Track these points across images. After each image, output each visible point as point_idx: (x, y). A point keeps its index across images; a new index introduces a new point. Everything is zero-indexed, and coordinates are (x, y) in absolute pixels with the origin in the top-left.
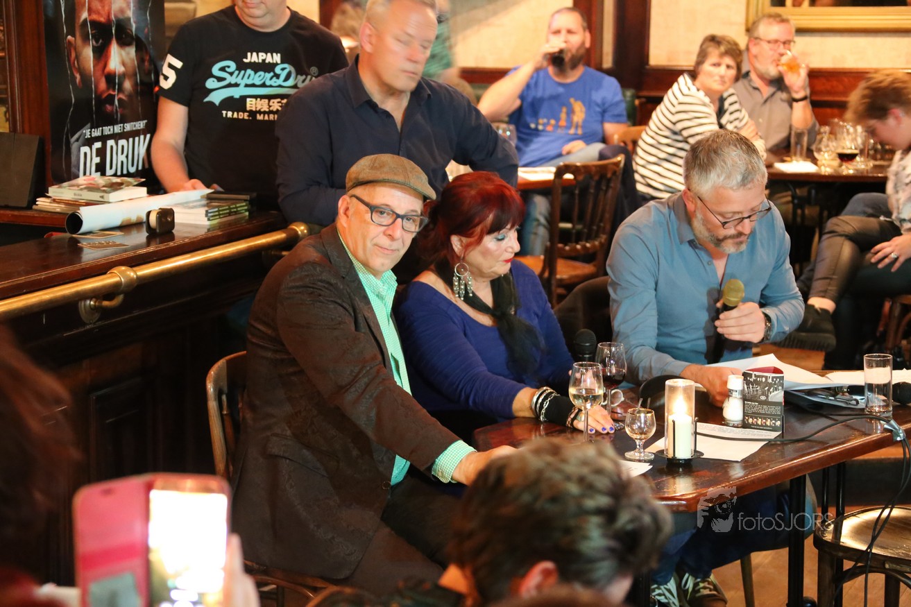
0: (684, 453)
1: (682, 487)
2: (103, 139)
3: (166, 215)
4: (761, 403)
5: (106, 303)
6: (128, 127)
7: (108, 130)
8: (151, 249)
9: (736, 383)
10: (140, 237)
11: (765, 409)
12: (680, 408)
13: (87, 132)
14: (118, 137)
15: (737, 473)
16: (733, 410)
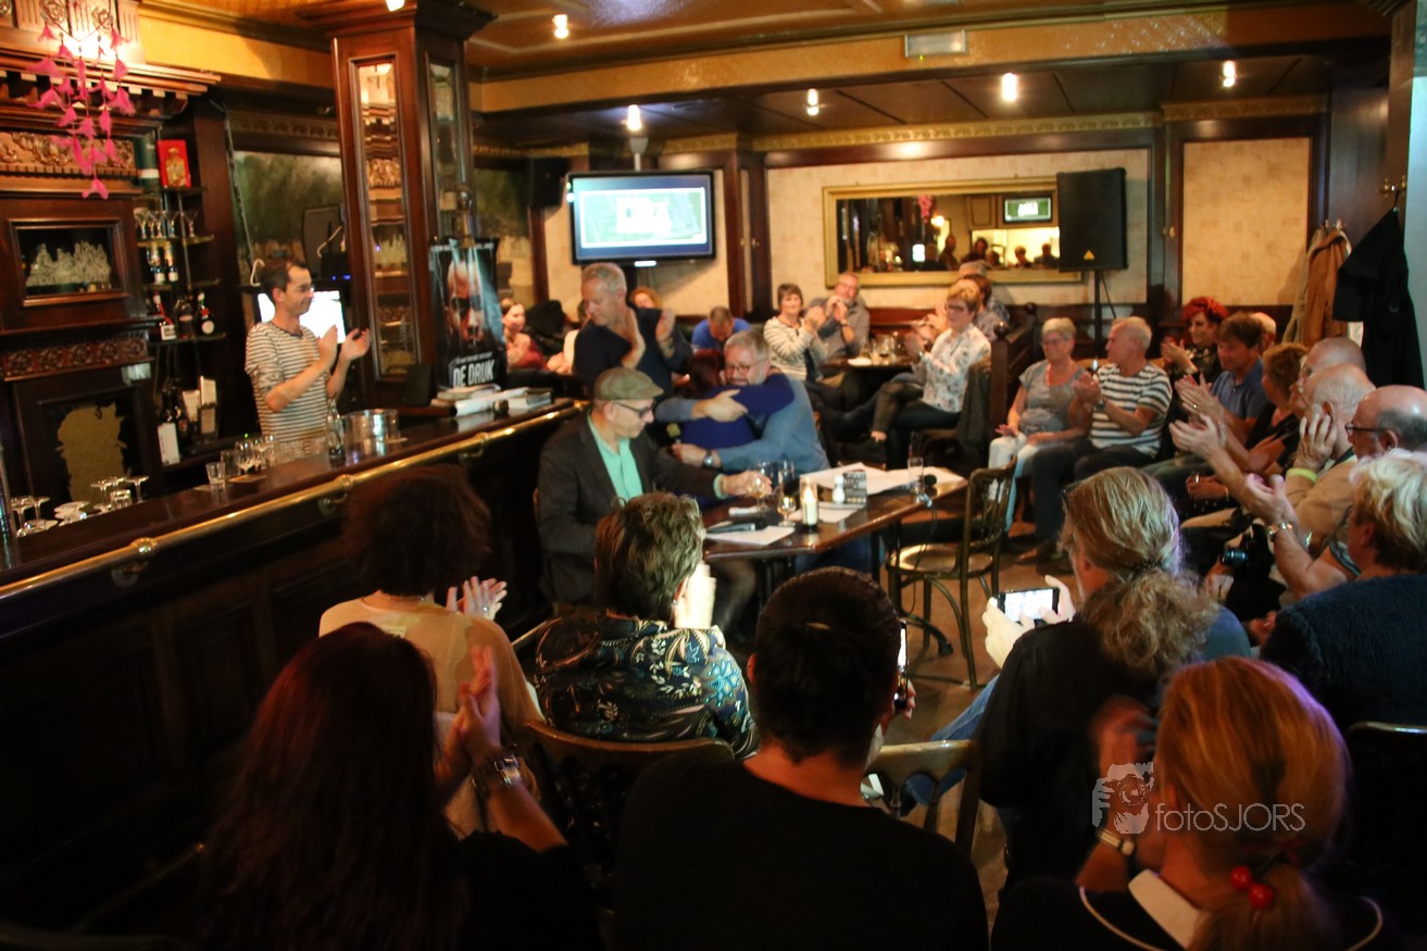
0: (811, 520)
1: (812, 541)
2: (467, 364)
3: (504, 404)
4: (855, 490)
5: (474, 455)
6: (482, 356)
7: (470, 359)
8: (497, 423)
9: (840, 480)
10: (492, 415)
11: (857, 493)
12: (809, 497)
13: (458, 361)
14: (475, 363)
15: (842, 530)
16: (839, 495)
